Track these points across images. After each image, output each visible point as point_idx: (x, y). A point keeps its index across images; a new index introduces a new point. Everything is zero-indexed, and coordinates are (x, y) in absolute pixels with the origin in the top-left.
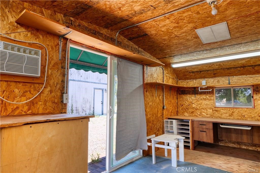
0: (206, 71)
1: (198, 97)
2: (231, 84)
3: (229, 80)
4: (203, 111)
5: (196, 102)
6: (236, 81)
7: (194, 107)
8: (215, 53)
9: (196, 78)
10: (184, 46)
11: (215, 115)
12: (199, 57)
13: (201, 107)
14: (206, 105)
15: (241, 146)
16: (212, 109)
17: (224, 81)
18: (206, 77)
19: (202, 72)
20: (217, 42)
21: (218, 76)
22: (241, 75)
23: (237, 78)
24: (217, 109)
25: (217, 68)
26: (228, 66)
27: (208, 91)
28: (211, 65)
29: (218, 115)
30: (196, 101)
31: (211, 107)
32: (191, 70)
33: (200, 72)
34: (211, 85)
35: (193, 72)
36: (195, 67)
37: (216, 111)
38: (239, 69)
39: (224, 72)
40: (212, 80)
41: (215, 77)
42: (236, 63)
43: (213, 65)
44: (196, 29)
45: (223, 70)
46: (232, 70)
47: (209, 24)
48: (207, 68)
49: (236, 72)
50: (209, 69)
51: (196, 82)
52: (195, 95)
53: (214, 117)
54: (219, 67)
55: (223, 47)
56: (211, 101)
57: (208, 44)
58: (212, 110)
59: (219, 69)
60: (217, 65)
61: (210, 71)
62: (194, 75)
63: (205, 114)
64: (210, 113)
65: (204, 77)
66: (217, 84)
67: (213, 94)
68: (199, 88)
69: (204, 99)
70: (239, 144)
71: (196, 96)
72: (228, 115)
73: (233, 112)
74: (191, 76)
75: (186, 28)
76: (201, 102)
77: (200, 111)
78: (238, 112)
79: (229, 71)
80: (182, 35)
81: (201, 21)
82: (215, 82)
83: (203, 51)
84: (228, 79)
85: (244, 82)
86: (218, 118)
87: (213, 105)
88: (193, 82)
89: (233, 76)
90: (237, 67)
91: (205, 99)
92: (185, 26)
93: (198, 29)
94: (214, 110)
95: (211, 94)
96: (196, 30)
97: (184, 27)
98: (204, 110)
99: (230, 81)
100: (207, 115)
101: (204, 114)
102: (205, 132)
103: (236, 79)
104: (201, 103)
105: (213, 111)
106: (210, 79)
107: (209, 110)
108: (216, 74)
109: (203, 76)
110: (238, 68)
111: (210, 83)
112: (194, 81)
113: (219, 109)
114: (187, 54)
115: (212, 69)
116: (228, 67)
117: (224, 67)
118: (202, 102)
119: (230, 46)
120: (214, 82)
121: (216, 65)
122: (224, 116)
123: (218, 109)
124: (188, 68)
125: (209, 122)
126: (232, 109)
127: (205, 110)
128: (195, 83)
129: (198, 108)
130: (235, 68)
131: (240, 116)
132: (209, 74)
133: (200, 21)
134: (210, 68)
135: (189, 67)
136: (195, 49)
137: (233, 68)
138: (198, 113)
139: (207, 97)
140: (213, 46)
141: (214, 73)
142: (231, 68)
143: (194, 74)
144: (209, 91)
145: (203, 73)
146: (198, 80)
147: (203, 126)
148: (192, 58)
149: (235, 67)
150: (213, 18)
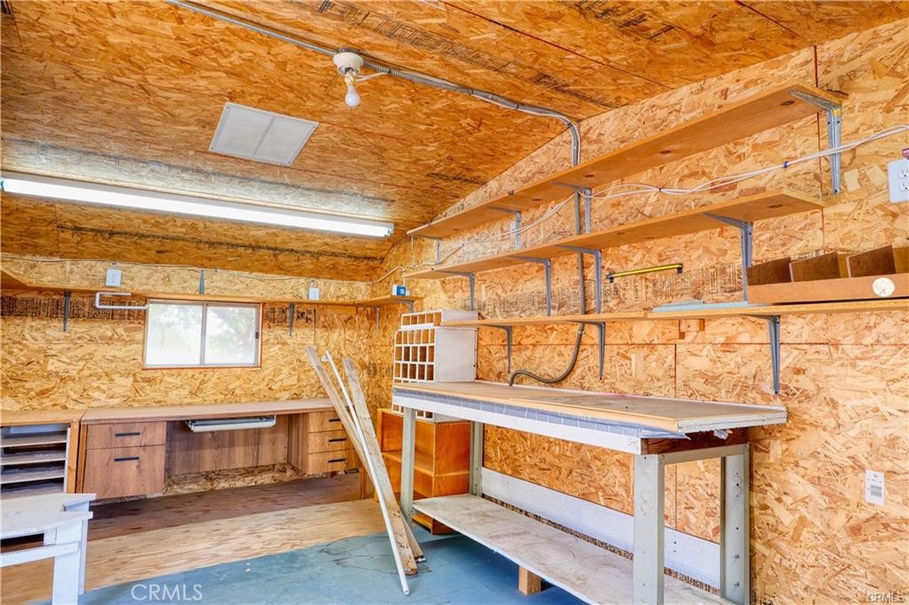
0: (137, 235)
1: (78, 328)
2: (206, 292)
3: (202, 280)
4: (95, 384)
5: (69, 349)
6: (221, 284)
7: (56, 372)
8: (214, 188)
9: (77, 256)
10: (133, 131)
11: (143, 395)
12: (154, 183)
13: (89, 368)
14: (112, 362)
15: (215, 485)
16: (134, 375)
17: (186, 282)
18: (124, 257)
19: (116, 238)
20: (247, 161)
21: (170, 262)
22: (237, 270)
23: (225, 275)
24: (150, 374)
25: (182, 235)
26: (215, 236)
27: (125, 310)
28: (168, 218)
29: (154, 393)
30: (68, 346)
31: (130, 368)
32: (72, 217)
33: (107, 235)
34: (140, 289)
35: (77, 229)
36: (97, 210)
37: (148, 381)
38: (241, 250)
39: (196, 250)
40: (144, 271)
41: (157, 262)
42: (242, 232)
43: (172, 222)
44: (231, 99)
45: (195, 245)
46: (223, 250)
47: (276, 107)
48: (143, 229)
49: (230, 259)
50: (149, 233)
51: (76, 270)
52: (65, 320)
53: (136, 405)
54: (189, 234)
55: (250, 180)
56: (134, 346)
57: (220, 155)
58: (131, 380)
59: (183, 240)
60: (182, 226)
61: (149, 239)
62: (78, 242)
63: (103, 397)
64: (125, 389)
65: (115, 258)
66: (161, 288)
67: (142, 322)
68: (98, 295)
69: (102, 338)
70: (211, 479)
71: (70, 324)
72: (186, 392)
73: (203, 382)
74: (64, 241)
75: (203, 83)
76: (89, 351)
77: (78, 387)
78: (217, 381)
79: (210, 252)
80: (167, 94)
81: (266, 89)
82: (156, 281)
83: (185, 169)
84: (199, 275)
85: (244, 290)
86: (152, 406)
87: (139, 358)
88: (63, 267)
89: (215, 267)
90: (238, 245)
91: (109, 341)
92: (208, 74)
93: (237, 105)
94: (139, 379)
95: (137, 322)
96: (229, 104)
97: (202, 77)
98: (99, 379)
99: (205, 284)
100: (111, 400)
101: (96, 394)
102: (137, 458)
103: (222, 280)
104: (90, 354)
105: (135, 381)
106: (139, 267)
107: (118, 380)
108: (166, 251)
109: (115, 250)
110: (239, 248)
111: (137, 280)
112: (67, 263)
113: (158, 374)
114: (117, 158)
115: (161, 233)
116: (213, 237)
117: (204, 236)
118: (96, 350)
119: (270, 183)
120: (152, 281)
121: (179, 225)
122: (173, 396)
123: (156, 375)
124: (61, 209)
125: (153, 422)
126: (201, 373)
127: (104, 382)
128: (71, 272)
129: (73, 373)
130: (233, 245)
131: (222, 393)
132: (141, 250)
133: (265, 86)
134: (154, 229)
135: (74, 205)
136: (162, 155)
137: (228, 244)
138: (72, 393)
139: (120, 330)
140: (228, 165)
141: (162, 248)
142: (221, 244)
143: (76, 238)
144: (129, 310)
145: (118, 243)
146: (86, 262)
147: (127, 438)
148: (119, 177)
149: (234, 242)
150: (302, 99)
